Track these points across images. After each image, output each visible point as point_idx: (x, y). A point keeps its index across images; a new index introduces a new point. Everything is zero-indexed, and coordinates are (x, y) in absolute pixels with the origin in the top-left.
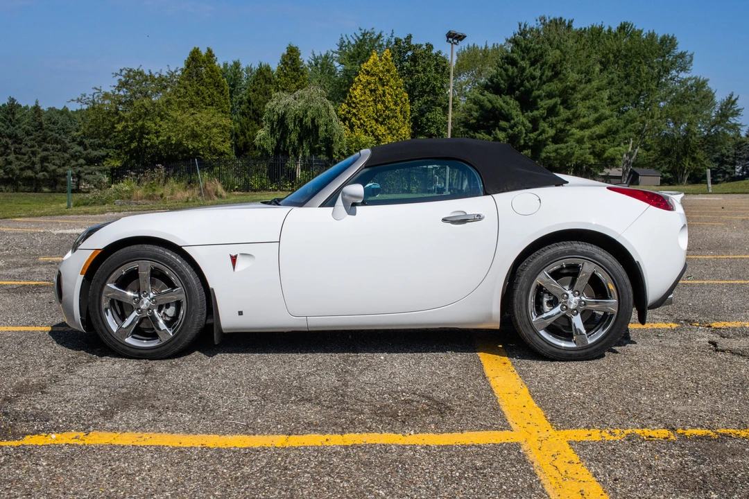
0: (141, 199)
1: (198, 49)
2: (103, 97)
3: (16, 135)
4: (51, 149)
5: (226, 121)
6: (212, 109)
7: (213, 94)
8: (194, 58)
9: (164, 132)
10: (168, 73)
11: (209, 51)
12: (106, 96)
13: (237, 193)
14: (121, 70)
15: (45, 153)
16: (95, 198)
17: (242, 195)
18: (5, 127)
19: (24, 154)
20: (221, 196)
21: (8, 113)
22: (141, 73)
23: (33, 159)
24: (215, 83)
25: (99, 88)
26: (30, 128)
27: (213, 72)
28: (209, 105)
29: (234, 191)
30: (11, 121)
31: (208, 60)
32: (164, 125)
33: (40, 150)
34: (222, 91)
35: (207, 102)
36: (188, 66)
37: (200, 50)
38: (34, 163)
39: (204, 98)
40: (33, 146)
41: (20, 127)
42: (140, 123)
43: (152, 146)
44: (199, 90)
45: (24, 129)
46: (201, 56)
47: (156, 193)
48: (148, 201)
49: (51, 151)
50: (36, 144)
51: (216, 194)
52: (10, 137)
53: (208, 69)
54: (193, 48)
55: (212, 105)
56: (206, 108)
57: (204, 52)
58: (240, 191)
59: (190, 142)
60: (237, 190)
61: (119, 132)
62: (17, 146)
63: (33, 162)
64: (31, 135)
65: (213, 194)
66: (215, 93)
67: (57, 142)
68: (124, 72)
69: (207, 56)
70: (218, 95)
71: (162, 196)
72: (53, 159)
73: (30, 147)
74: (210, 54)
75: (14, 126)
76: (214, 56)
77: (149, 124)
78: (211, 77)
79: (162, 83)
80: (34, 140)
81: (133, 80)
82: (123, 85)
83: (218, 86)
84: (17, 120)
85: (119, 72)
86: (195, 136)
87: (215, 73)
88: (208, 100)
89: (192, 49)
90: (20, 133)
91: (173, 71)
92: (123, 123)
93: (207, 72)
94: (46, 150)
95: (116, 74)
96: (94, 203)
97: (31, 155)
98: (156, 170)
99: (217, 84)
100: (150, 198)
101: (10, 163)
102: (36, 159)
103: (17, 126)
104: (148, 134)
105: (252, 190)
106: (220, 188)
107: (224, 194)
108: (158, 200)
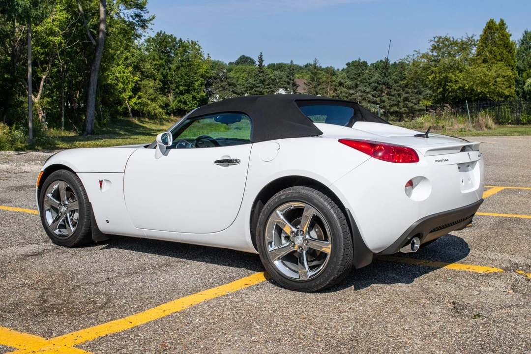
1: (493, 20)
2: (421, 57)
3: (388, 83)
5: (509, 73)
6: (500, 64)
7: (502, 52)
8: (490, 28)
9: (460, 81)
10: (467, 39)
11: (502, 21)
12: (424, 56)
13: (510, 125)
14: (435, 38)
15: (407, 95)
17: (514, 127)
18: (382, 78)
19: (393, 96)
20: (490, 128)
21: (384, 69)
22: (447, 40)
23: (399, 99)
24: (505, 44)
25: (418, 51)
26: (398, 78)
27: (503, 36)
28: (499, 61)
29: (508, 124)
30: (385, 74)
31: (501, 28)
32: (461, 75)
33: (403, 93)
34: (510, 50)
35: (498, 58)
36: (485, 33)
37: (494, 21)
38: (399, 102)
39: (495, 56)
40: (399, 91)
41: (391, 78)
42: (444, 75)
43: (453, 91)
44: (492, 50)
45: (393, 79)
46: (495, 25)
47: (439, 124)
48: (433, 131)
49: (411, 94)
50: (401, 89)
51: (486, 127)
52: (384, 84)
53: (500, 34)
54: (489, 20)
55: (502, 61)
56: (497, 63)
57: (497, 22)
58: (513, 124)
59: (479, 88)
60: (510, 123)
61: (430, 81)
62: (389, 90)
63: (398, 101)
64: (398, 83)
65: (484, 126)
66: (505, 52)
67: (415, 87)
68: (436, 39)
69: (500, 25)
70: (507, 53)
71: (443, 127)
72: (412, 99)
73: (397, 91)
74: (502, 24)
75: (387, 77)
76: (505, 24)
77: (450, 75)
78: (501, 40)
79: (464, 46)
80: (399, 86)
81: (442, 45)
82: (434, 48)
83: (507, 47)
84: (389, 73)
85: (433, 39)
86: (484, 84)
87: (505, 37)
88: (499, 57)
89: (488, 20)
90: (391, 82)
91: (470, 37)
92: (433, 75)
93: (499, 37)
94: (407, 93)
95: (431, 41)
97: (397, 96)
98: (445, 108)
99: (506, 45)
100: (435, 128)
101: (384, 102)
102: (401, 100)
103: (389, 77)
104: (449, 82)
105: (522, 124)
106: (490, 122)
107: (494, 126)
108: (440, 129)
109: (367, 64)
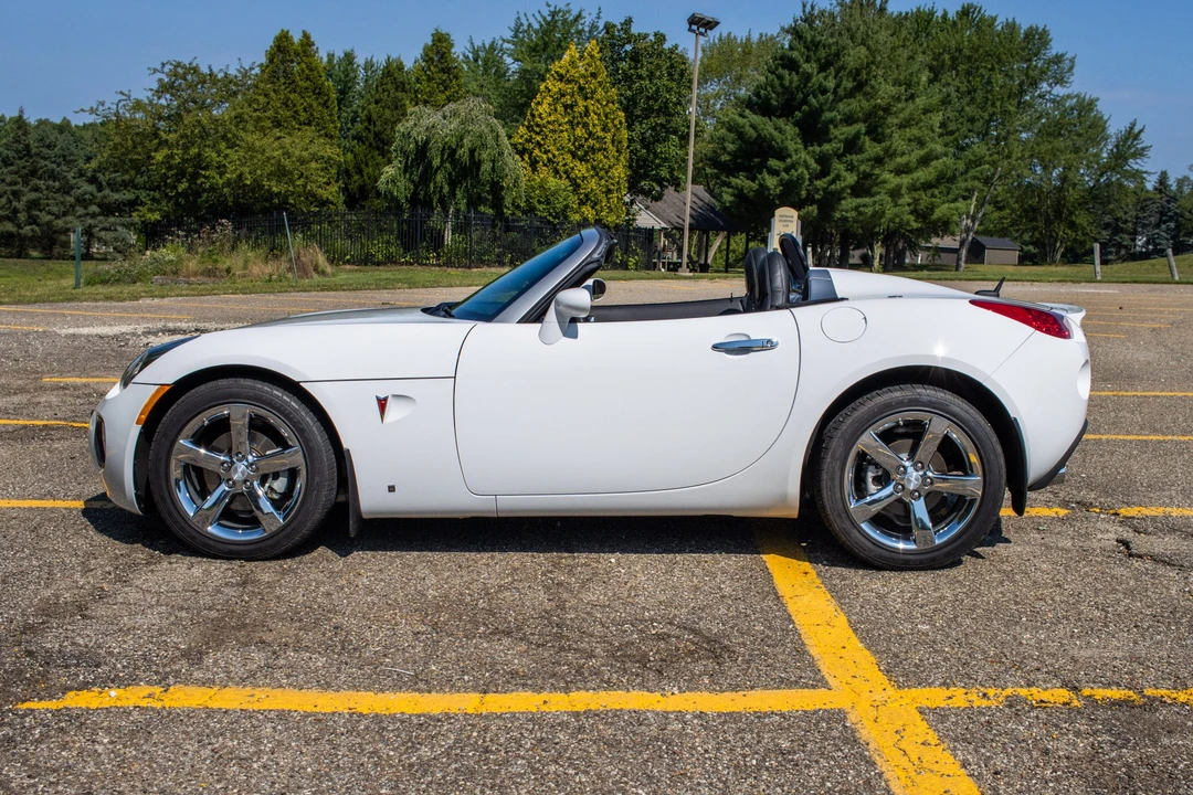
0: (196, 274)
1: (288, 32)
2: (133, 108)
4: (44, 187)
5: (330, 151)
6: (310, 131)
7: (311, 106)
8: (282, 46)
9: (232, 167)
10: (240, 72)
11: (306, 36)
12: (138, 105)
13: (348, 267)
14: (163, 65)
15: (34, 195)
16: (119, 272)
17: (356, 271)
20: (323, 273)
22: (196, 70)
23: (15, 204)
24: (315, 89)
25: (126, 93)
26: (11, 154)
27: (311, 70)
28: (305, 124)
29: (344, 263)
31: (304, 52)
32: (233, 155)
33: (25, 190)
34: (326, 102)
35: (302, 119)
36: (271, 61)
37: (290, 33)
38: (15, 211)
39: (296, 112)
40: (16, 183)
42: (194, 151)
43: (212, 189)
44: (288, 99)
46: (292, 44)
47: (220, 265)
48: (206, 279)
49: (45, 192)
50: (20, 180)
51: (316, 269)
53: (304, 66)
54: (279, 31)
55: (309, 124)
56: (299, 129)
57: (297, 38)
58: (354, 264)
59: (274, 183)
60: (348, 262)
61: (159, 164)
63: (15, 208)
64: (12, 164)
65: (311, 269)
66: (315, 104)
67: (53, 176)
68: (166, 69)
69: (302, 45)
70: (320, 108)
71: (228, 271)
72: (48, 205)
73: (10, 185)
74: (307, 41)
76: (313, 44)
77: (210, 154)
78: (308, 78)
79: (228, 87)
80: (16, 173)
81: (183, 81)
82: (164, 88)
83: (319, 94)
85: (159, 67)
86: (281, 173)
87: (315, 73)
88: (303, 116)
89: (277, 32)
91: (247, 68)
92: (166, 151)
93: (303, 71)
94: (36, 189)
95: (155, 71)
96: (119, 280)
97: (11, 197)
98: (219, 228)
99: (317, 91)
100: (209, 273)
102: (20, 205)
104: (206, 168)
105: (373, 264)
106: (321, 259)
107: (329, 269)
108: (222, 277)
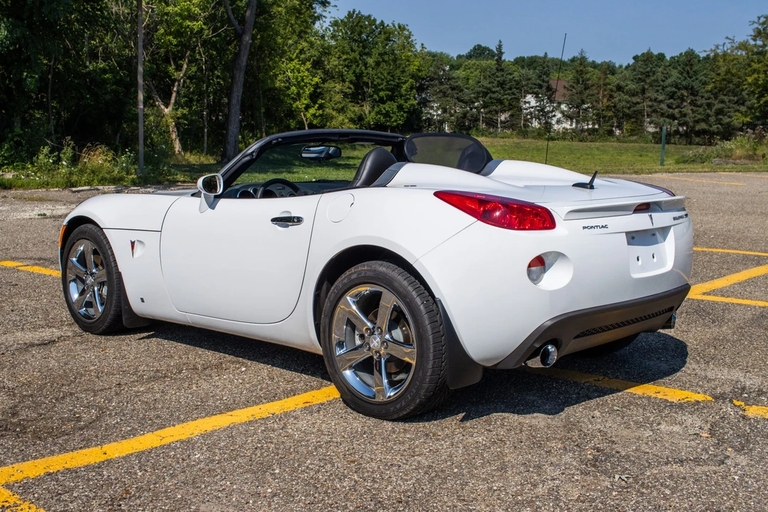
0: (740, 158)
2: (737, 48)
3: (692, 88)
4: (727, 100)
12: (744, 46)
14: (759, 18)
15: (721, 106)
16: (695, 156)
18: (682, 78)
19: (700, 106)
21: (686, 65)
23: (708, 111)
25: (732, 38)
30: (688, 73)
33: (715, 102)
38: (708, 116)
40: (709, 98)
41: (697, 79)
45: (701, 81)
47: (758, 152)
49: (728, 103)
50: (712, 96)
52: (686, 88)
61: (750, 84)
62: (693, 98)
67: (734, 94)
68: (762, 20)
72: (728, 112)
73: (706, 99)
75: (691, 78)
80: (710, 92)
82: (758, 34)
84: (694, 72)
85: (756, 20)
90: (696, 85)
92: (756, 76)
94: (723, 102)
95: (754, 22)
96: (693, 161)
97: (706, 107)
100: (750, 158)
101: (685, 115)
102: (711, 112)
103: (694, 78)
108: (758, 160)
109: (665, 57)
